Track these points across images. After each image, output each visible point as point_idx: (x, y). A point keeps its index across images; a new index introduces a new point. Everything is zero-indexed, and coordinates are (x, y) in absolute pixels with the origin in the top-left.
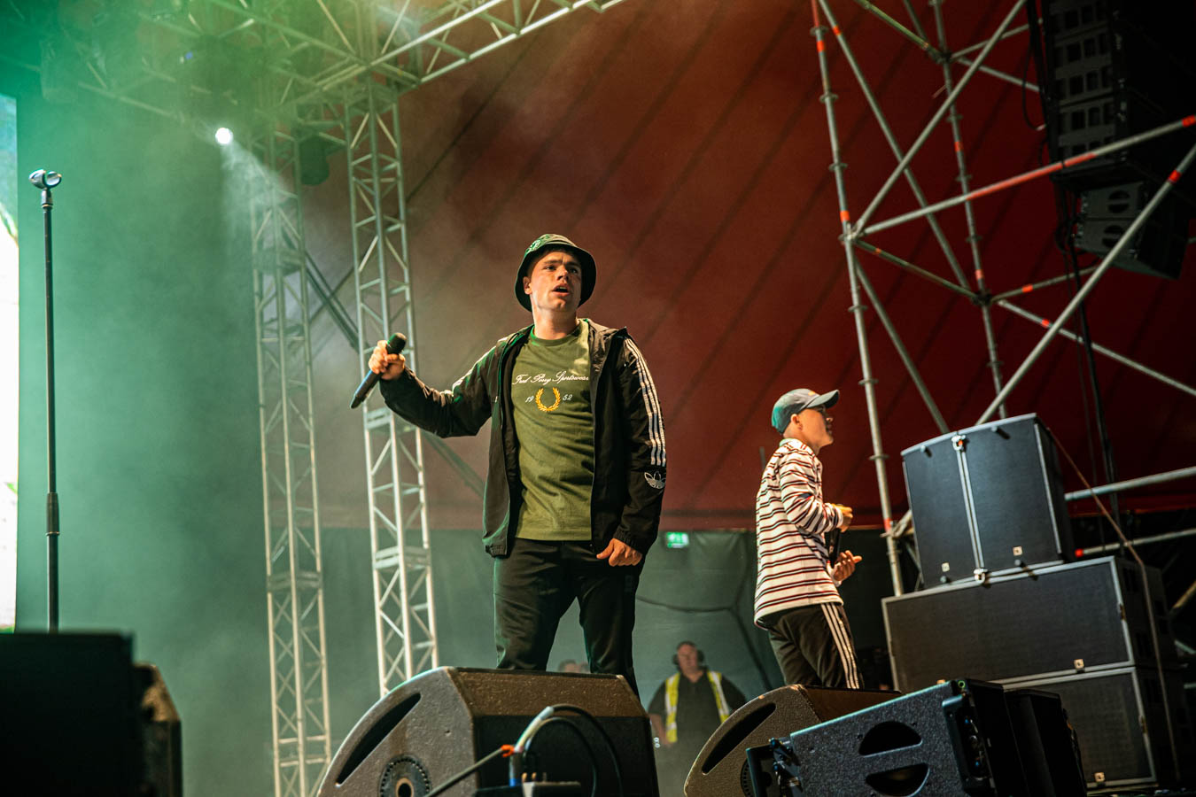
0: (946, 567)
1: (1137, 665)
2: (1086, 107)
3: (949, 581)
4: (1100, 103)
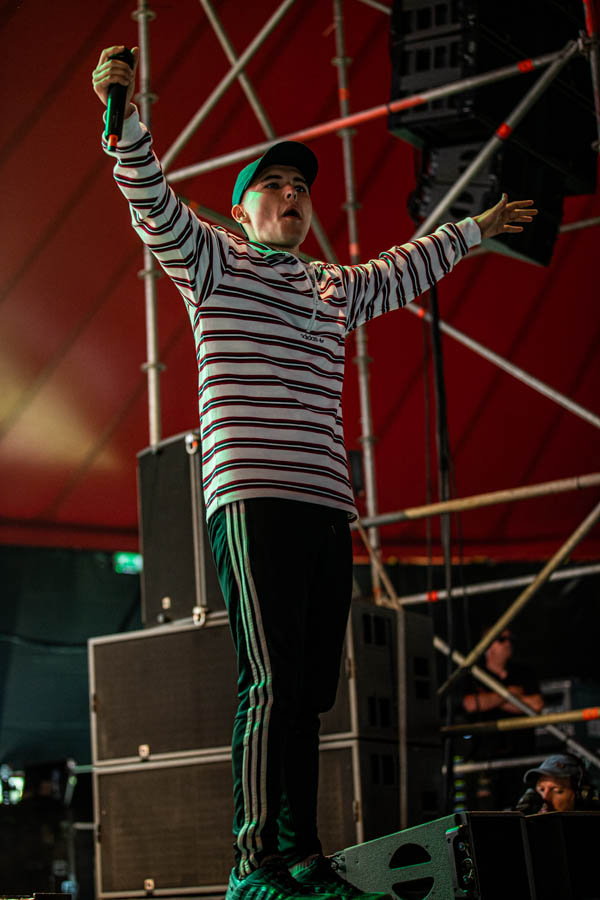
0: (166, 603)
1: (360, 739)
2: (432, 45)
3: (167, 621)
4: (448, 42)
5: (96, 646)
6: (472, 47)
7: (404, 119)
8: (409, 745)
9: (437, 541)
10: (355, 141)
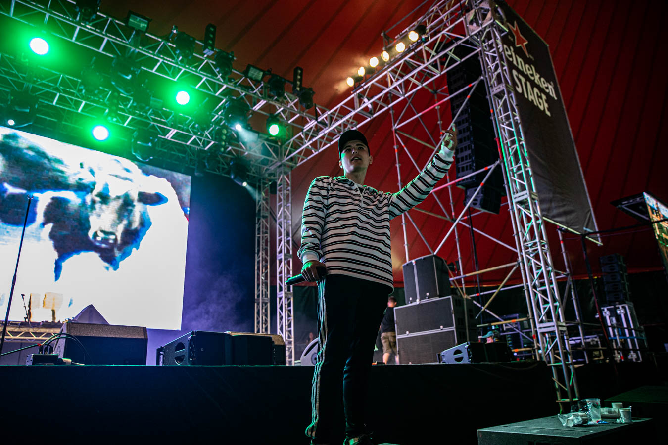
0: (411, 299)
1: (456, 328)
2: (465, 165)
3: (411, 303)
4: (468, 164)
5: (396, 310)
6: (474, 164)
7: (460, 183)
8: (469, 330)
9: (476, 282)
10: (452, 189)
